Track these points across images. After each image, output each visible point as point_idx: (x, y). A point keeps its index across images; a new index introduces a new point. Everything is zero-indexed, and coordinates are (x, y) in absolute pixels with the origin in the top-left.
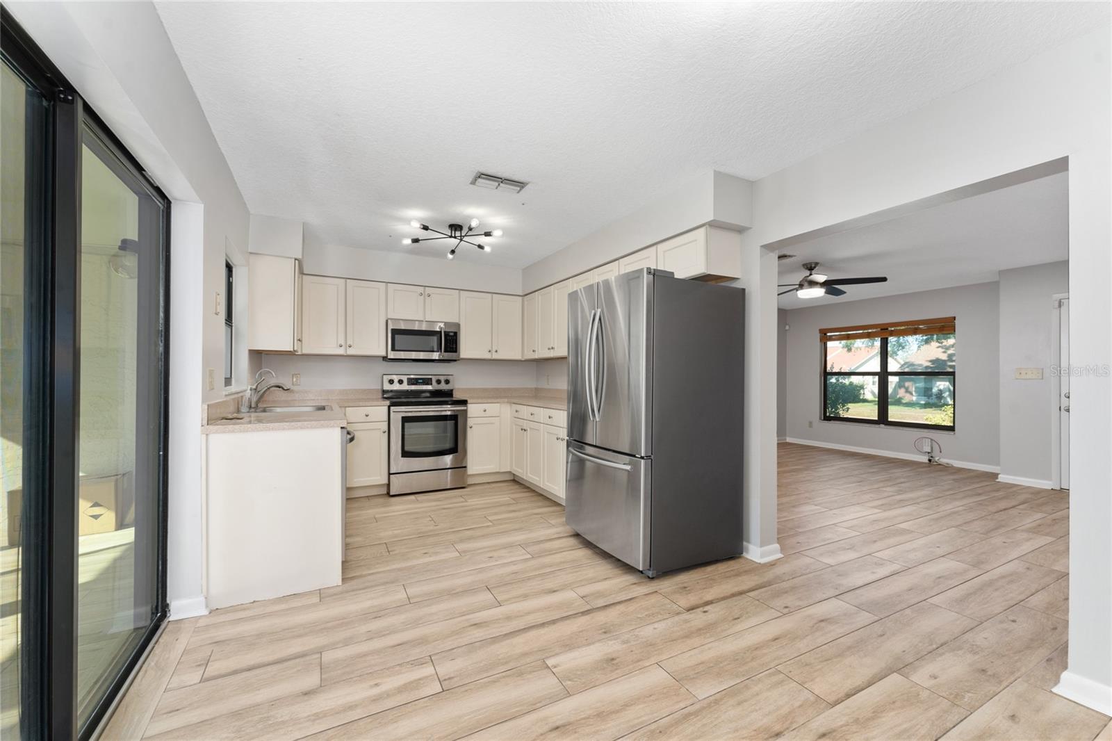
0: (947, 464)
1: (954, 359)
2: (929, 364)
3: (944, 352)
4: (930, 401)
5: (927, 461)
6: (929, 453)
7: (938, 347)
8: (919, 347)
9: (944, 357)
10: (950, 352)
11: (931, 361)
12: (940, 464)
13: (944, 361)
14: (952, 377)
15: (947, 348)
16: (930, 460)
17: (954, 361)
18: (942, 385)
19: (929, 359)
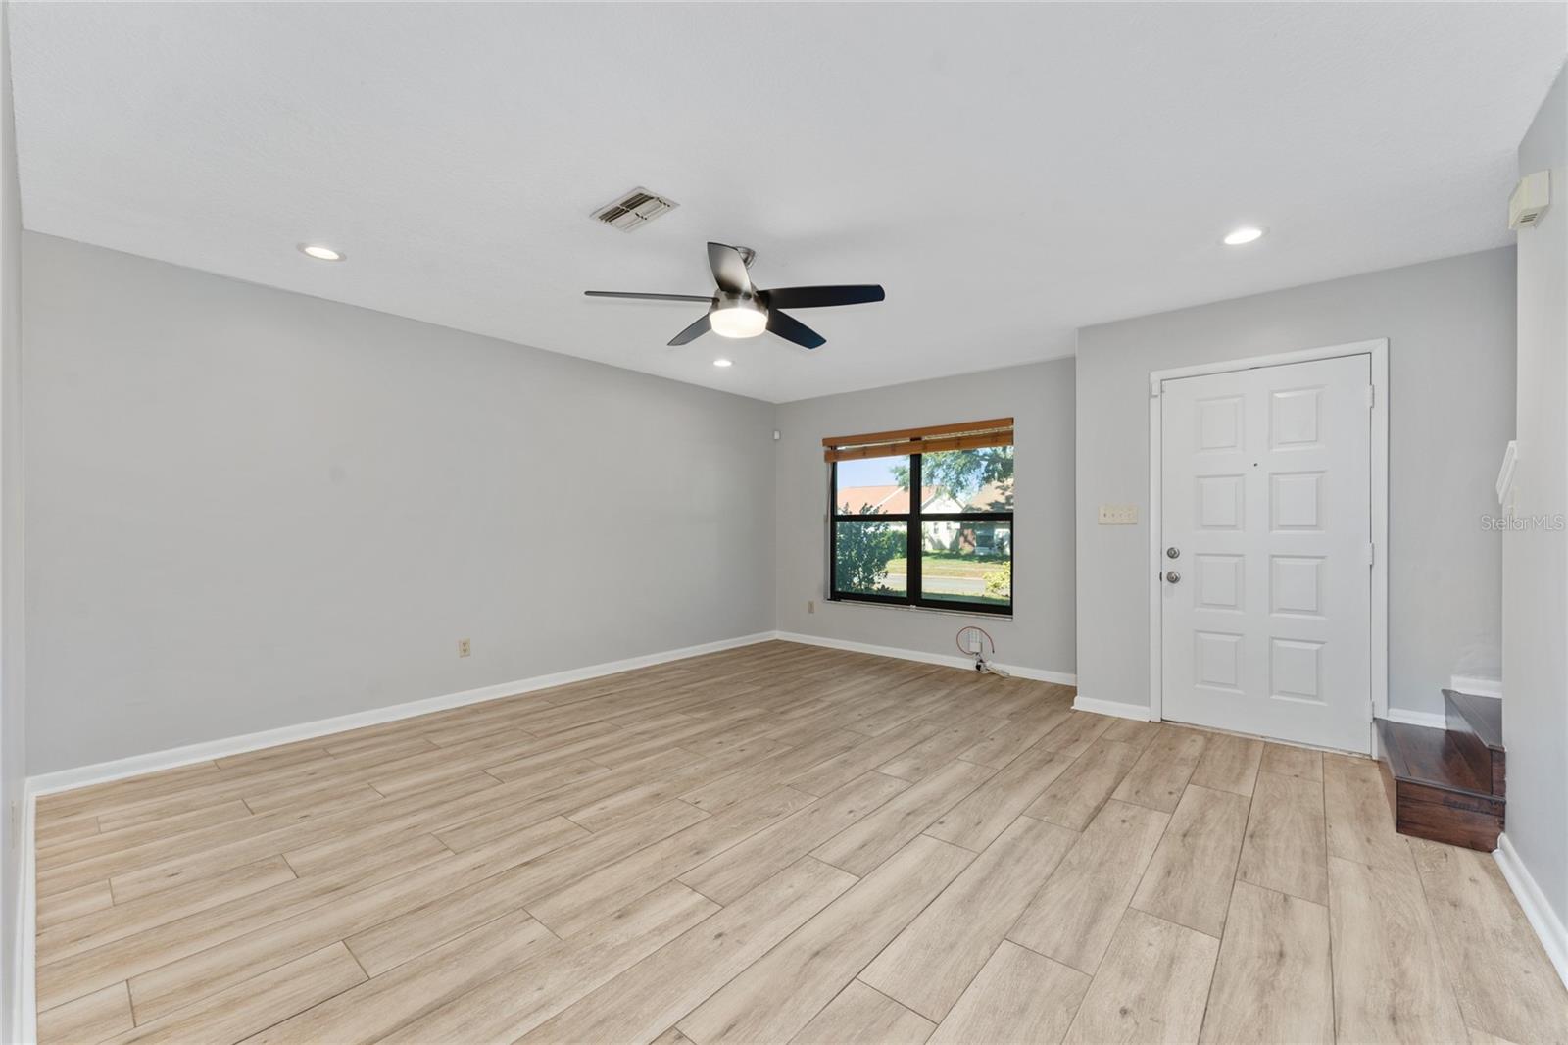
0: (1003, 672)
1: (1012, 501)
2: (988, 508)
3: (1003, 494)
4: (992, 552)
5: (975, 669)
6: (977, 654)
7: (997, 488)
8: (980, 487)
9: (1002, 499)
10: (1008, 493)
11: (989, 505)
12: (993, 674)
13: (1003, 504)
14: (1009, 522)
15: (1006, 489)
16: (978, 667)
17: (1013, 504)
18: (1001, 532)
19: (989, 501)
